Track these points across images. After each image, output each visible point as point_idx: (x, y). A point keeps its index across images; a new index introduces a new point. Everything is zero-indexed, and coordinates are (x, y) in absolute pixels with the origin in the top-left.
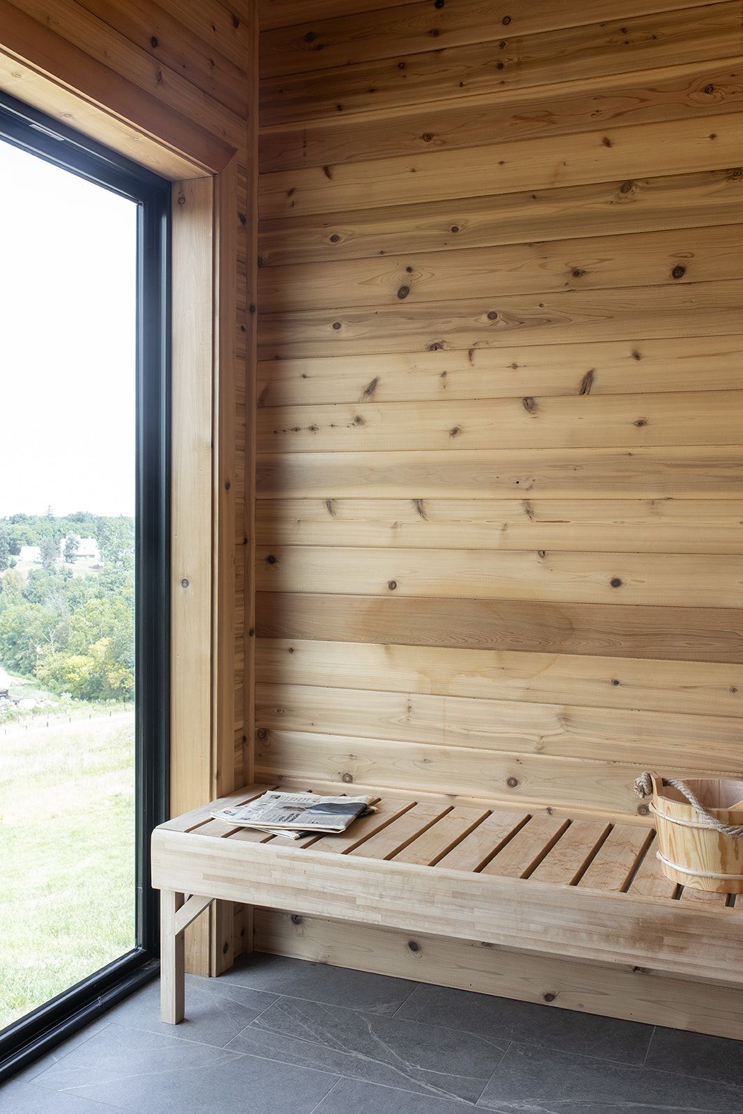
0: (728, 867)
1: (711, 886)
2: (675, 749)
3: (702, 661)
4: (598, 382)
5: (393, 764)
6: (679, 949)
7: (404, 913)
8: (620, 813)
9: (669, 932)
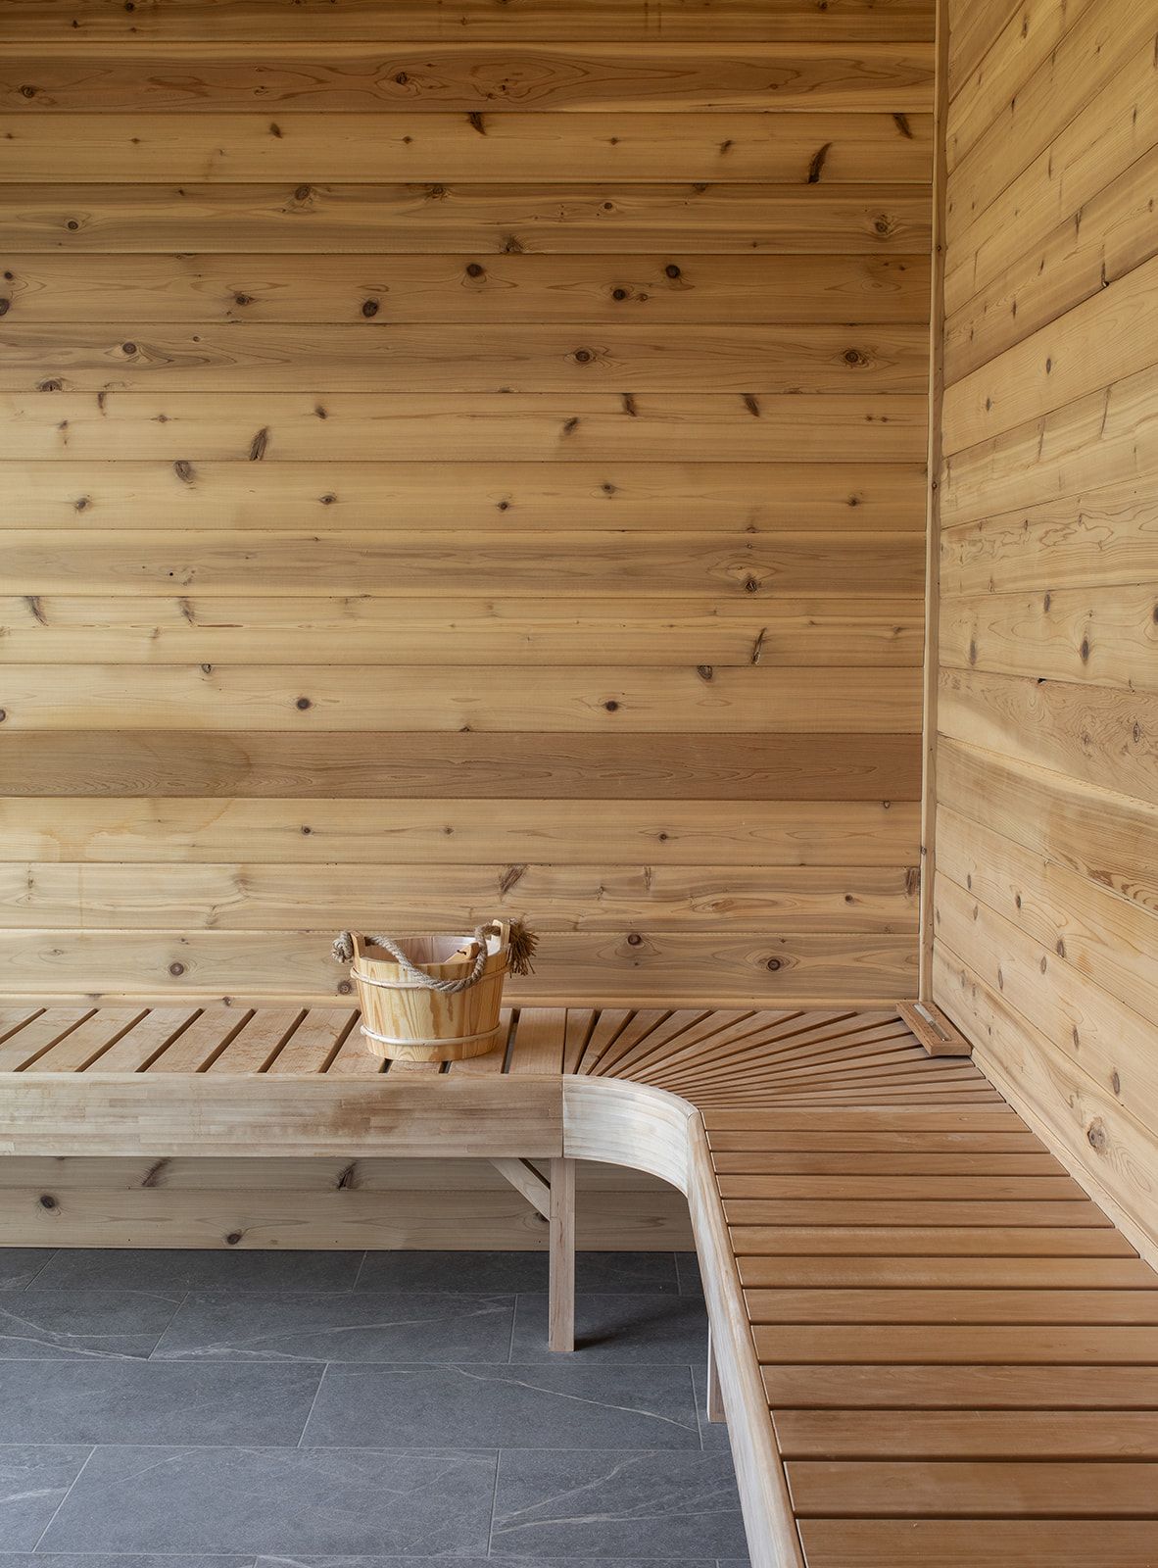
0: (441, 1031)
1: (422, 1056)
2: (383, 908)
3: (410, 798)
4: (273, 445)
5: (10, 960)
6: (387, 1130)
7: (44, 1136)
8: (316, 994)
9: (374, 1112)
